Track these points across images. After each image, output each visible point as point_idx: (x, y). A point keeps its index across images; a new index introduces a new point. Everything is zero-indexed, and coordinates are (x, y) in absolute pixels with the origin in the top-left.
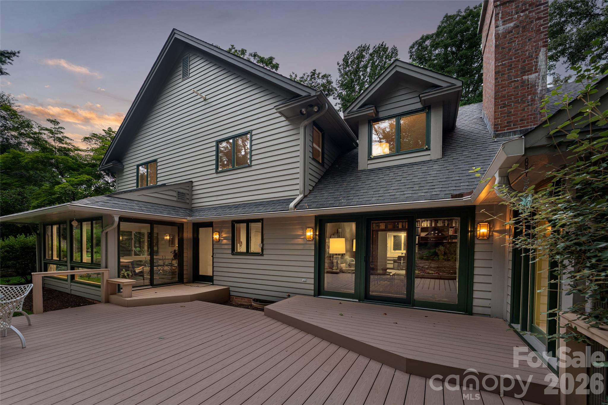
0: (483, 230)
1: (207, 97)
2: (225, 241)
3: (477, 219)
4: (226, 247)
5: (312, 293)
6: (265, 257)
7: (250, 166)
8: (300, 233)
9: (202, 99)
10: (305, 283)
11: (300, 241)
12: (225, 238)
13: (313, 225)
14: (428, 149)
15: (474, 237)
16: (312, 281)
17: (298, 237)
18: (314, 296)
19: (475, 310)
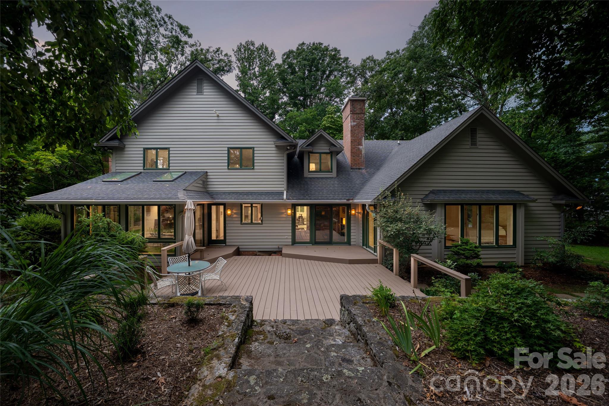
0: (353, 212)
1: (220, 115)
2: (235, 216)
3: (352, 208)
4: (236, 219)
5: (291, 243)
6: (264, 225)
7: (253, 169)
8: (284, 211)
9: (216, 115)
10: (287, 239)
11: (284, 216)
12: (235, 213)
13: (291, 207)
14: (332, 172)
15: (351, 214)
16: (291, 237)
17: (283, 213)
18: (292, 245)
19: (352, 243)
